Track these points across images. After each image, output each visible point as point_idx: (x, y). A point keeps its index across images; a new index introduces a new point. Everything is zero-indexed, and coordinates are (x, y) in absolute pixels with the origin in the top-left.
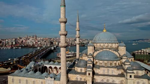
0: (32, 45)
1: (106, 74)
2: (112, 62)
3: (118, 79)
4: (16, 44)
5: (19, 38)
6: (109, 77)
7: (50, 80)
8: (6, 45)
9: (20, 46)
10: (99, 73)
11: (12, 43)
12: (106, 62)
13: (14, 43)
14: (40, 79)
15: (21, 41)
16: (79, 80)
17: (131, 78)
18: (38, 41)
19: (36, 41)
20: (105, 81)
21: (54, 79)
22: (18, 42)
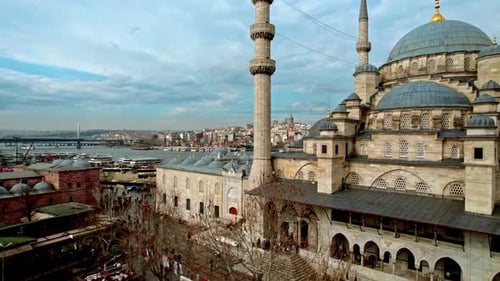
0: (275, 144)
1: (395, 157)
2: (419, 113)
3: (441, 176)
4: (235, 140)
5: (246, 127)
6: (403, 168)
7: (233, 177)
8: (212, 141)
9: (243, 146)
10: (371, 156)
11: (227, 137)
12: (397, 113)
13: (231, 138)
14: (211, 177)
15: (249, 133)
16: (306, 178)
17: (478, 162)
18: (296, 134)
19: (291, 134)
20: (390, 182)
21: (241, 175)
22: (241, 136)
